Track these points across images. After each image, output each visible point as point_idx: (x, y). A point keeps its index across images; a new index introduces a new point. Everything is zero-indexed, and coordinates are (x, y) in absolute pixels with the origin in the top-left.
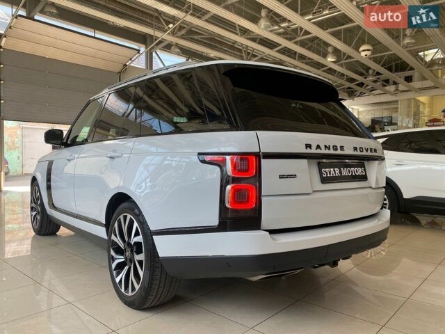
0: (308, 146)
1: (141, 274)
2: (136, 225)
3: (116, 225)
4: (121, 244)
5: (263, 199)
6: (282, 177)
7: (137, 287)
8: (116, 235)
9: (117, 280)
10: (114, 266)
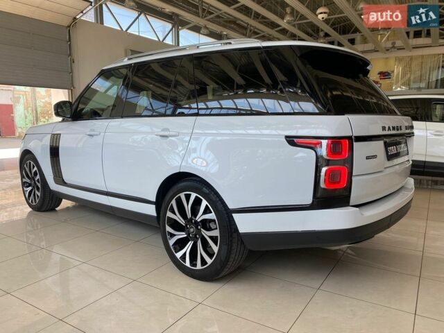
0: (384, 128)
1: (215, 249)
2: (204, 203)
3: (174, 202)
4: (182, 221)
5: (354, 179)
6: (368, 158)
7: (209, 261)
8: (174, 213)
9: (179, 255)
10: (172, 242)
